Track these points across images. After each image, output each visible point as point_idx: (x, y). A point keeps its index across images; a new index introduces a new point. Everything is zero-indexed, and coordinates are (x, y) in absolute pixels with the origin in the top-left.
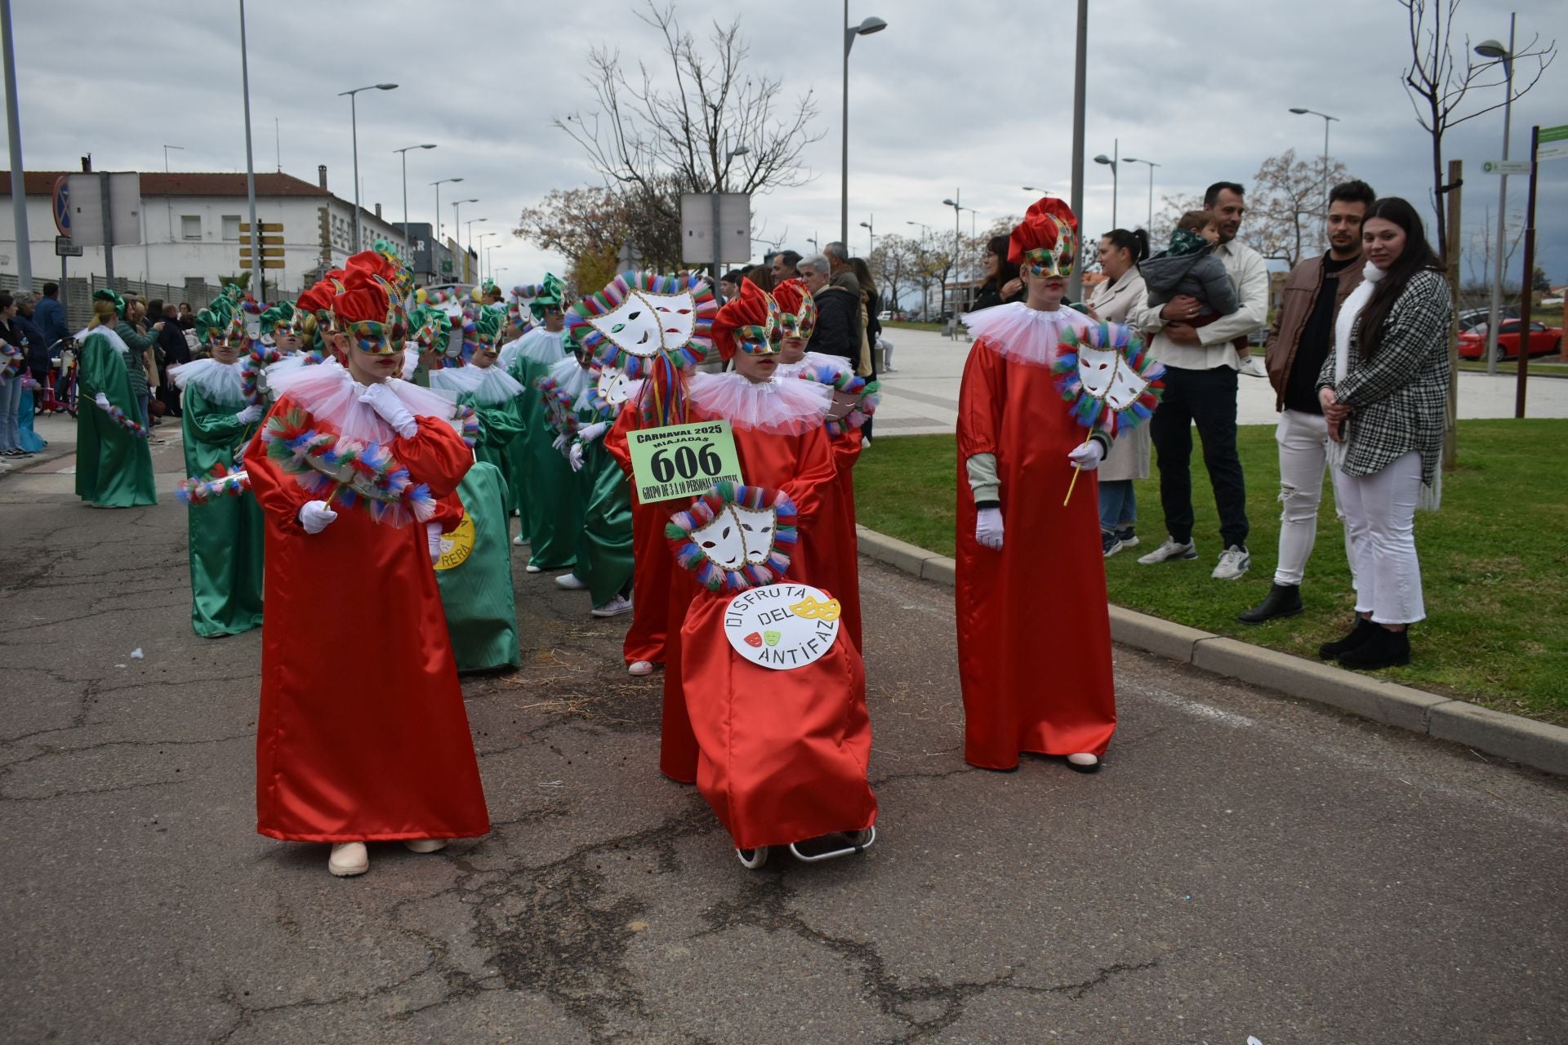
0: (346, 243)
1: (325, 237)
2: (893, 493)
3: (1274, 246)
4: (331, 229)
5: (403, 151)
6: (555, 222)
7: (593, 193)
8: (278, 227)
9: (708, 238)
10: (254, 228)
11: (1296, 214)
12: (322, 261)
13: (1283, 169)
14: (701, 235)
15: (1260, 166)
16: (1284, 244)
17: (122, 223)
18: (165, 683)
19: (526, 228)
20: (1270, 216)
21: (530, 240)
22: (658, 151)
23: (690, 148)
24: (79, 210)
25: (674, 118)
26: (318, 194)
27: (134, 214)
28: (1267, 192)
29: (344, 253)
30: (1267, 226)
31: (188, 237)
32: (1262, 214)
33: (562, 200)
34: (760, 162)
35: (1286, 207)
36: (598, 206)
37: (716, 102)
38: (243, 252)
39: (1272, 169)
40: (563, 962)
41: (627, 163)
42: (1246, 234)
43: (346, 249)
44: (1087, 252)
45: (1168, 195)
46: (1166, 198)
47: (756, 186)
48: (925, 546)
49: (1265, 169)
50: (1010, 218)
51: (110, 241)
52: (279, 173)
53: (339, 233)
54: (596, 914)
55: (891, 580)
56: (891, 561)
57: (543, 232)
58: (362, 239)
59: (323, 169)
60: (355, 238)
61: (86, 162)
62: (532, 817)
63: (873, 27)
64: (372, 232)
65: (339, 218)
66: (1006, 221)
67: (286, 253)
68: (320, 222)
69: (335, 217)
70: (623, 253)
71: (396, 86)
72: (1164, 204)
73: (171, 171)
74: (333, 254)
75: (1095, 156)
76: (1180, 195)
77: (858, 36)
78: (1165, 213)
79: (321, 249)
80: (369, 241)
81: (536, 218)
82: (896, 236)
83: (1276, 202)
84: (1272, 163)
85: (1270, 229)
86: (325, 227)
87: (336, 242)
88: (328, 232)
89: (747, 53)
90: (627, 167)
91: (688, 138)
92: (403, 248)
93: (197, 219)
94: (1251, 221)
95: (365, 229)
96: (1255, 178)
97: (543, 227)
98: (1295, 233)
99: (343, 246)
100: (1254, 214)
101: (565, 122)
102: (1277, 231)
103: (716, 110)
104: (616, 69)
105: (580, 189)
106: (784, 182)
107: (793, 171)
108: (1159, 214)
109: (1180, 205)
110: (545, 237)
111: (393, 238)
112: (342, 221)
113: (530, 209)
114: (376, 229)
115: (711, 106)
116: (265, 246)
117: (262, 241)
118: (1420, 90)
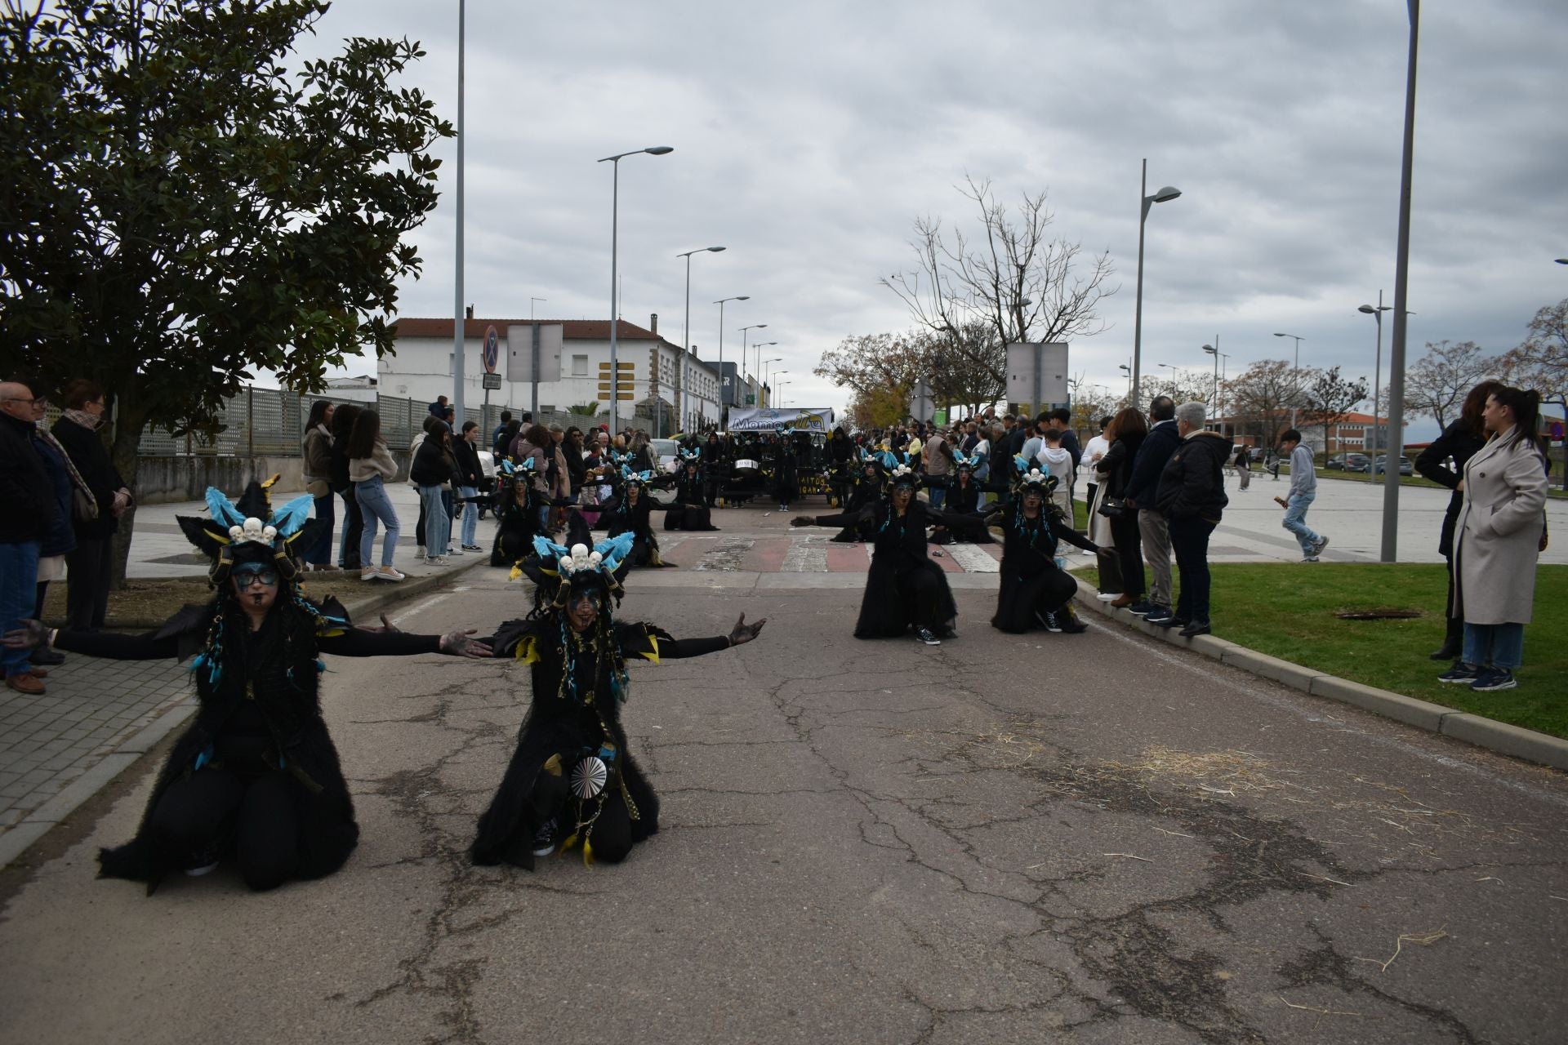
0: (671, 380)
1: (654, 374)
2: (1249, 615)
3: (1548, 390)
4: (659, 367)
5: (722, 302)
6: (849, 363)
7: (883, 339)
8: (631, 366)
9: (1030, 381)
10: (613, 366)
12: (651, 393)
13: (1559, 318)
14: (1023, 379)
16: (1559, 389)
17: (547, 364)
18: (700, 743)
19: (826, 367)
20: (1543, 361)
21: (828, 378)
22: (972, 304)
23: (998, 302)
24: (515, 354)
25: (987, 277)
26: (649, 337)
27: (557, 357)
28: (1540, 339)
29: (669, 387)
30: (1542, 372)
32: (1537, 361)
33: (856, 345)
34: (1060, 315)
35: (1561, 354)
36: (888, 349)
37: (1022, 262)
38: (601, 386)
39: (1547, 318)
40: (1174, 998)
41: (943, 315)
42: (1519, 379)
43: (670, 384)
44: (1346, 394)
45: (1431, 342)
46: (1430, 345)
47: (1054, 334)
48: (1306, 666)
49: (1540, 318)
50: (1266, 362)
51: (536, 378)
54: (1181, 962)
55: (1282, 694)
56: (1275, 677)
57: (840, 372)
58: (682, 375)
59: (654, 317)
60: (678, 375)
61: (470, 312)
62: (1076, 877)
63: (1169, 195)
64: (690, 369)
65: (666, 358)
66: (1262, 364)
67: (635, 387)
68: (651, 361)
69: (662, 357)
70: (916, 393)
71: (724, 249)
73: (535, 319)
74: (660, 388)
75: (1359, 306)
76: (1445, 342)
77: (1154, 203)
78: (1430, 359)
79: (651, 383)
80: (688, 377)
81: (834, 359)
82: (1153, 377)
83: (1550, 349)
84: (1547, 312)
85: (1544, 375)
86: (654, 365)
87: (662, 378)
88: (657, 369)
89: (1052, 220)
90: (942, 318)
91: (997, 294)
92: (713, 383)
94: (1525, 368)
95: (685, 367)
96: (1528, 326)
97: (840, 367)
99: (668, 381)
100: (1529, 360)
101: (889, 280)
102: (1551, 377)
103: (1022, 269)
104: (936, 236)
105: (872, 335)
106: (1078, 331)
107: (1085, 323)
108: (1424, 360)
109: (1445, 351)
110: (841, 376)
111: (705, 375)
112: (668, 360)
113: (830, 351)
114: (694, 368)
115: (1018, 266)
116: (619, 381)
117: (618, 377)
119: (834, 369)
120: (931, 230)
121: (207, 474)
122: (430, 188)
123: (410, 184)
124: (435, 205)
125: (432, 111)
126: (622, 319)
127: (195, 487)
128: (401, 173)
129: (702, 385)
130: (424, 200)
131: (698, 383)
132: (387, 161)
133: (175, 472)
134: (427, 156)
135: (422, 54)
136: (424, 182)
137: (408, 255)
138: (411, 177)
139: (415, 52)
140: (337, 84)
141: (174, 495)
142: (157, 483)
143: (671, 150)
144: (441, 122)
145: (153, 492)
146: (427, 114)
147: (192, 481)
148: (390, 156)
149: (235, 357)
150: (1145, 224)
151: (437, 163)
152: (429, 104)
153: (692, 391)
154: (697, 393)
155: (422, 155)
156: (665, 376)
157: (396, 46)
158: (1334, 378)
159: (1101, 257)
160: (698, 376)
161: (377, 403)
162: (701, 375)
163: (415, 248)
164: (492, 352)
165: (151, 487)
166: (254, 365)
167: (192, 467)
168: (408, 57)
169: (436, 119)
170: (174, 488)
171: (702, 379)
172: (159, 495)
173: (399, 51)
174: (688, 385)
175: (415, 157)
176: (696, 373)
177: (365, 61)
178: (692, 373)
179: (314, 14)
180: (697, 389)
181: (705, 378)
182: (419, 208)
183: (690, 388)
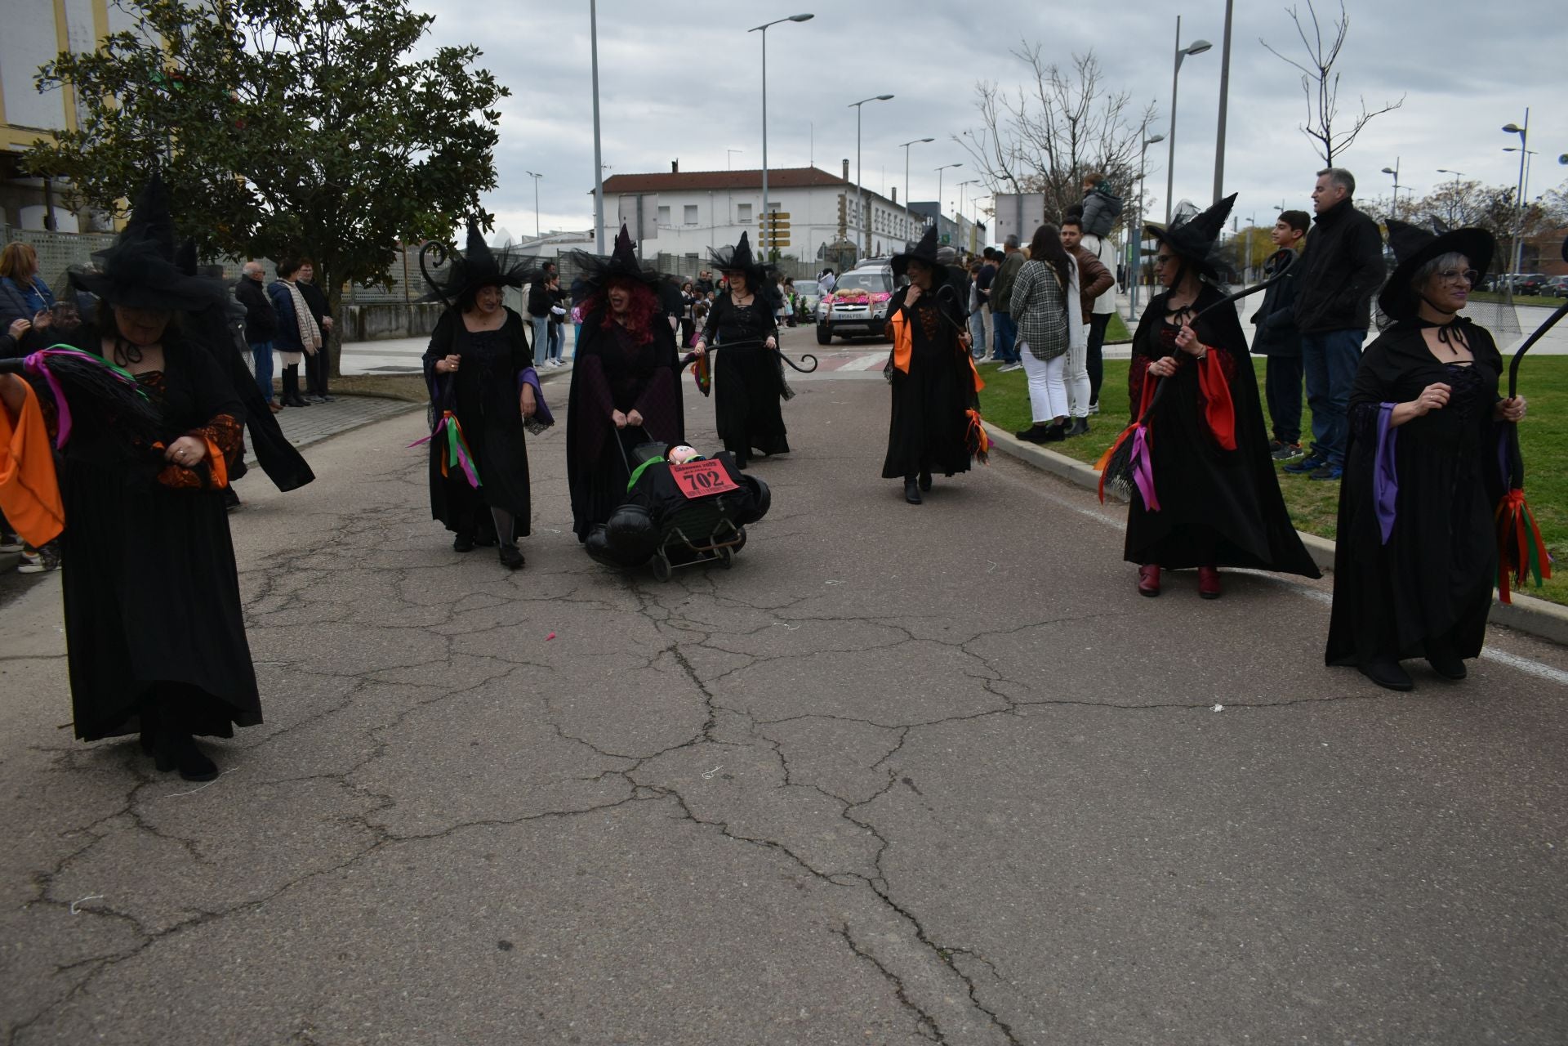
0: (861, 223)
1: (842, 218)
4: (848, 211)
5: (908, 145)
8: (787, 216)
9: (1013, 226)
12: (838, 237)
14: (1009, 224)
26: (843, 184)
29: (858, 230)
31: (742, 221)
37: (1074, 114)
38: (761, 235)
43: (860, 227)
50: (1455, 184)
52: (812, 167)
53: (854, 214)
58: (873, 218)
59: (846, 162)
60: (869, 218)
61: (675, 165)
63: (1200, 48)
64: (883, 212)
65: (854, 201)
67: (792, 234)
68: (839, 206)
69: (851, 202)
71: (893, 97)
73: (733, 169)
74: (849, 232)
77: (1187, 56)
79: (839, 227)
80: (880, 219)
86: (842, 210)
87: (851, 222)
88: (845, 214)
90: (1003, 168)
92: (911, 224)
93: (749, 206)
95: (877, 210)
99: (857, 224)
103: (1075, 122)
111: (901, 216)
112: (858, 204)
114: (887, 210)
115: (1070, 118)
116: (777, 230)
117: (774, 225)
118: (1316, 135)
120: (989, 90)
121: (421, 317)
122: (493, 131)
123: (481, 129)
124: (497, 141)
125: (495, 82)
126: (815, 166)
127: (413, 327)
128: (475, 124)
129: (898, 227)
130: (492, 137)
131: (892, 224)
132: (469, 116)
133: (397, 315)
134: (492, 111)
135: (481, 54)
136: (488, 126)
138: (481, 126)
139: (477, 52)
140: (436, 73)
141: (397, 333)
142: (385, 324)
143: (812, 16)
144: (501, 88)
145: (382, 331)
146: (492, 84)
147: (410, 322)
148: (471, 113)
150: (1179, 75)
152: (492, 78)
153: (886, 233)
154: (892, 234)
155: (489, 111)
157: (467, 49)
158: (1508, 198)
160: (892, 218)
162: (896, 217)
165: (381, 327)
167: (410, 312)
168: (472, 57)
169: (498, 87)
170: (397, 328)
171: (898, 220)
172: (386, 334)
173: (470, 54)
174: (880, 226)
175: (485, 112)
176: (889, 215)
177: (449, 61)
178: (886, 216)
179: (427, 23)
180: (892, 230)
181: (901, 220)
182: (487, 144)
183: (883, 230)
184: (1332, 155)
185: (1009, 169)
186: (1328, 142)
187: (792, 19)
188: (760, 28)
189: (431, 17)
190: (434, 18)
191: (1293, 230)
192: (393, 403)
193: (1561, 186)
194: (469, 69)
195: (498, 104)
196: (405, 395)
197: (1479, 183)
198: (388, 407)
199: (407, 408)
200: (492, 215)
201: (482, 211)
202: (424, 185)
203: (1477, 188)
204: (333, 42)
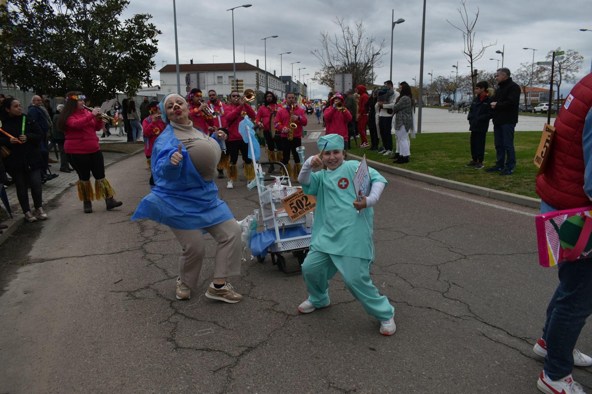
0: (264, 84)
1: (257, 82)
4: (259, 79)
5: (281, 54)
6: (325, 76)
8: (242, 81)
9: (341, 85)
10: (235, 81)
11: (560, 69)
12: (256, 89)
14: (339, 85)
15: (547, 53)
19: (316, 78)
21: (317, 82)
24: (192, 82)
26: (256, 69)
29: (263, 86)
31: (219, 83)
34: (368, 61)
37: (356, 44)
38: (233, 88)
43: (264, 85)
45: (523, 63)
46: (522, 64)
49: (549, 54)
52: (245, 63)
53: (262, 80)
57: (321, 79)
58: (269, 82)
59: (258, 61)
60: (267, 82)
61: (192, 61)
63: (401, 21)
64: (272, 80)
65: (262, 76)
68: (256, 77)
69: (261, 76)
71: (278, 36)
72: (521, 66)
73: (215, 63)
74: (260, 87)
77: (396, 24)
79: (256, 85)
80: (271, 82)
81: (319, 75)
86: (257, 79)
87: (261, 83)
88: (259, 80)
89: (365, 30)
92: (282, 84)
93: (221, 77)
95: (270, 79)
98: (560, 76)
99: (263, 84)
103: (356, 47)
109: (527, 66)
110: (322, 81)
111: (278, 81)
112: (263, 77)
113: (317, 72)
114: (273, 79)
115: (354, 46)
116: (238, 86)
117: (237, 85)
118: (467, 54)
119: (319, 78)
120: (325, 35)
122: (156, 47)
123: (151, 47)
124: (157, 51)
125: (156, 29)
126: (246, 62)
128: (149, 44)
129: (277, 85)
130: (155, 50)
131: (275, 84)
132: (146, 41)
134: (155, 39)
135: (152, 17)
136: (155, 46)
137: (152, 63)
138: (151, 45)
139: (150, 17)
140: (133, 24)
148: (146, 40)
149: (114, 90)
150: (393, 31)
151: (157, 41)
152: (155, 27)
153: (273, 88)
154: (275, 88)
156: (262, 83)
159: (382, 42)
160: (275, 82)
161: (157, 97)
162: (276, 81)
163: (154, 62)
164: (188, 80)
166: (118, 91)
168: (149, 18)
169: (157, 30)
171: (277, 83)
173: (147, 17)
174: (271, 85)
175: (152, 40)
176: (274, 81)
177: (139, 19)
178: (273, 81)
179: (126, 4)
180: (275, 86)
181: (278, 83)
182: (154, 52)
183: (272, 87)
184: (473, 61)
185: (332, 64)
186: (471, 56)
187: (243, 6)
188: (231, 9)
189: (128, 2)
190: (129, 2)
191: (481, 89)
192: (119, 154)
193: (515, 72)
194: (146, 23)
195: (157, 37)
196: (122, 151)
197: (485, 71)
198: (118, 156)
199: (125, 156)
200: (152, 80)
201: (147, 79)
202: (130, 68)
203: (484, 73)
204: (88, 11)
